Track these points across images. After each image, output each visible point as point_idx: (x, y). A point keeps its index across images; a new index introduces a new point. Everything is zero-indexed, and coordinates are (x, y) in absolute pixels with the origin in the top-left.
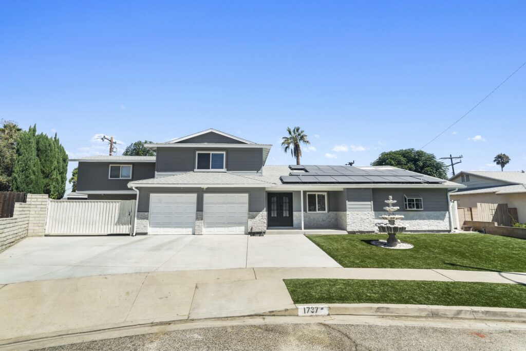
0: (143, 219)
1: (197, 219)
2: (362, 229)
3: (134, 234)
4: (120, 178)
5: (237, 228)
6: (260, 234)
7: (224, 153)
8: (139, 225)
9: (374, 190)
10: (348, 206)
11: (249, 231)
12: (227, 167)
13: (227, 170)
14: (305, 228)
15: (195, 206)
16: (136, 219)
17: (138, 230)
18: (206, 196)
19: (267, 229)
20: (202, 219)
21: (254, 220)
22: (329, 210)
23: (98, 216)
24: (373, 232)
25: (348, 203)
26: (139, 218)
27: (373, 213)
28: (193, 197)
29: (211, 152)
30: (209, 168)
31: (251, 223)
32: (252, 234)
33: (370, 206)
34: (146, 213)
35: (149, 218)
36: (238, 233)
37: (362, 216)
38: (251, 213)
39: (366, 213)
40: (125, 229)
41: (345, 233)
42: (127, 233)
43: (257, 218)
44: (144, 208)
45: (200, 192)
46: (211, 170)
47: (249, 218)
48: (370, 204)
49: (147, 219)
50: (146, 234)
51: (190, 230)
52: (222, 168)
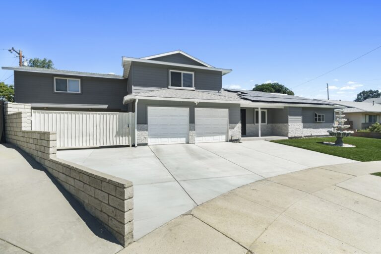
0: (143, 130)
1: (191, 130)
2: (296, 136)
3: (136, 145)
4: (68, 92)
5: (220, 136)
6: (237, 141)
7: (193, 73)
8: (139, 136)
9: (303, 108)
10: (289, 120)
11: (230, 139)
12: (195, 86)
13: (196, 89)
14: (261, 136)
15: (187, 119)
16: (136, 130)
17: (139, 141)
18: (196, 109)
19: (242, 137)
20: (194, 130)
21: (233, 130)
22: (268, 123)
23: (95, 128)
24: (301, 137)
25: (289, 117)
26: (138, 130)
27: (302, 124)
28: (186, 110)
29: (182, 72)
30: (181, 86)
31: (231, 132)
32: (232, 141)
33: (300, 120)
34: (145, 126)
35: (149, 129)
36: (221, 141)
37: (297, 127)
38: (231, 125)
39: (298, 124)
40: (125, 141)
41: (286, 138)
42: (127, 144)
43: (235, 128)
44: (143, 121)
45: (192, 106)
46: (182, 88)
47: (230, 128)
48: (300, 118)
49: (147, 130)
50: (146, 144)
51: (184, 140)
52: (192, 87)
